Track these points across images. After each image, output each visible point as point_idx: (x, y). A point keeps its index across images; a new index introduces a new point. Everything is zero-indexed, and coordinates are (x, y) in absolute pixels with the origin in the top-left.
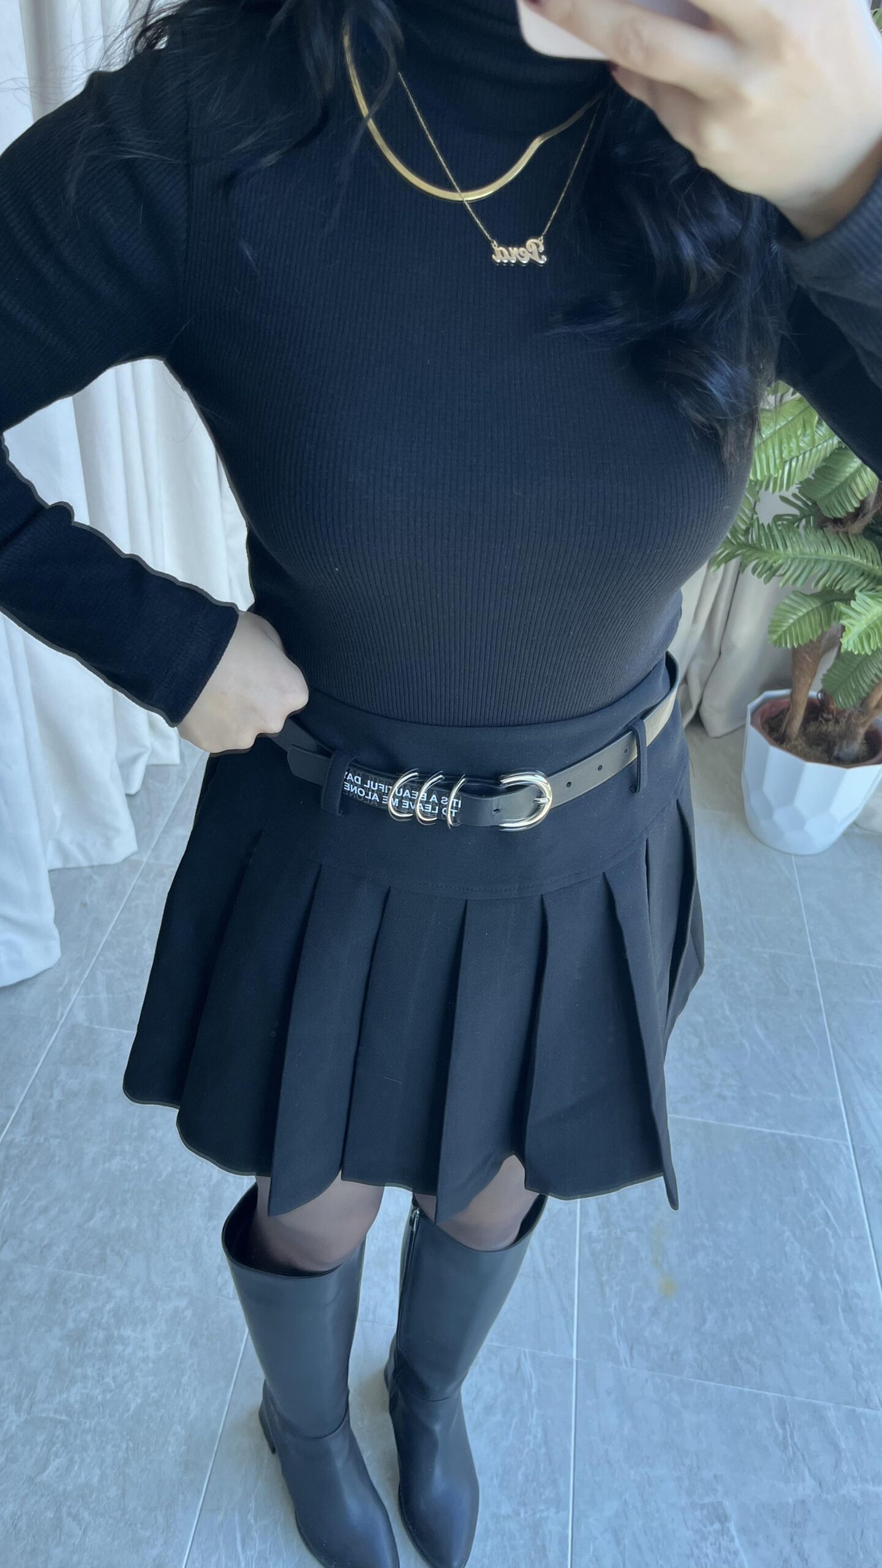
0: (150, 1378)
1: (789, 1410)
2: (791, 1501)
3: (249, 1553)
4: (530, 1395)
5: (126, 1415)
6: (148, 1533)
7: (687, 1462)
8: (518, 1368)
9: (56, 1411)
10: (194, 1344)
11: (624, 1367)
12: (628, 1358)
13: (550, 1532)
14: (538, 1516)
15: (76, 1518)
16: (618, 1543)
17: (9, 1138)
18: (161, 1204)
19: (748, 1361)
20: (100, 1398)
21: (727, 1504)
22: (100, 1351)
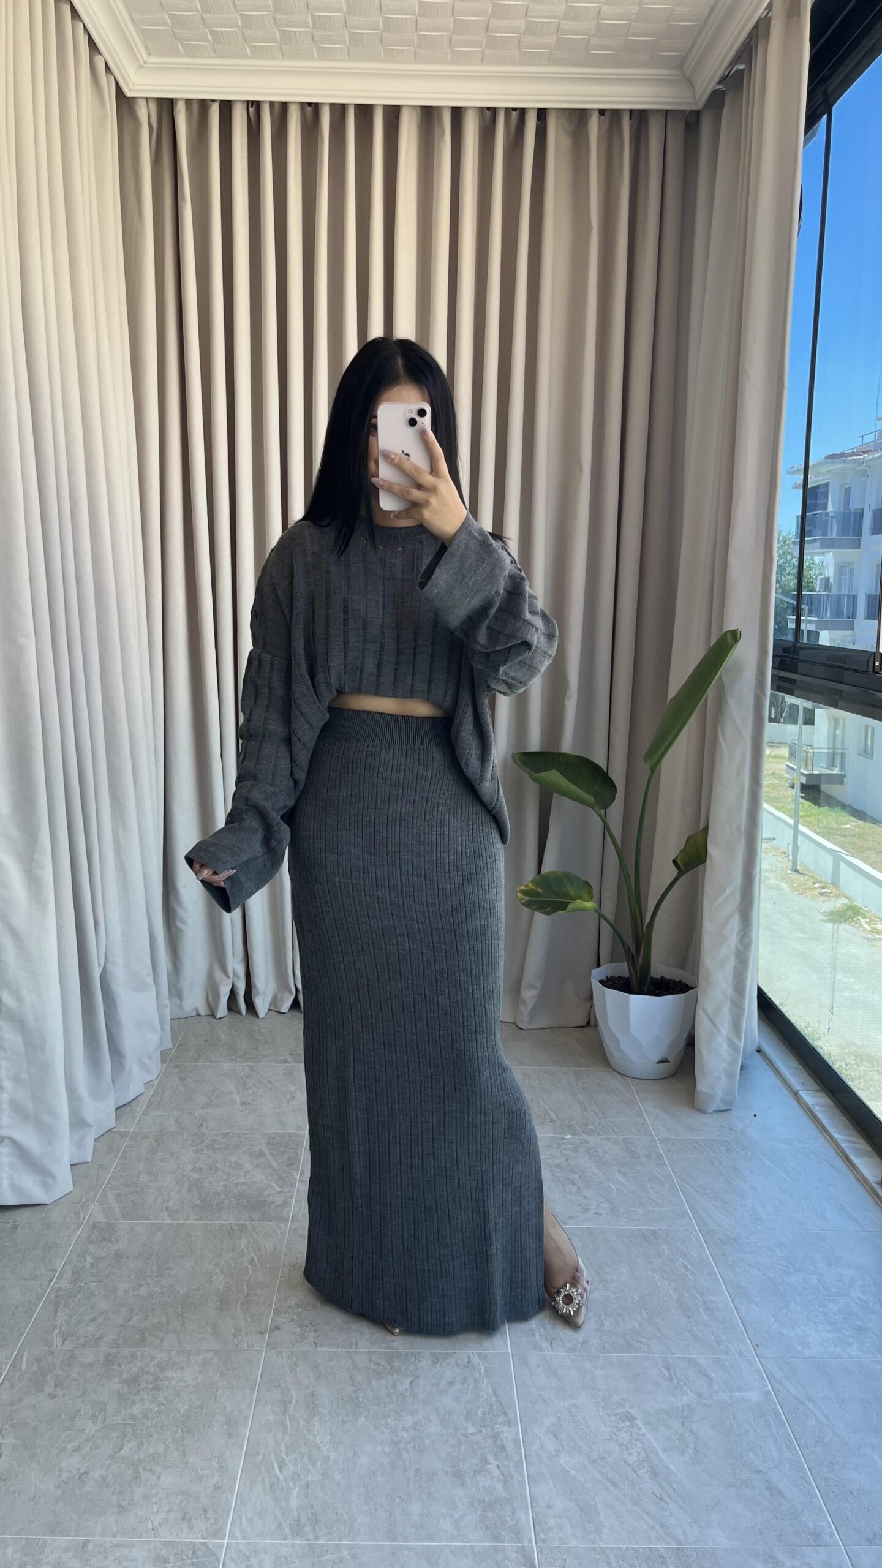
0: (193, 1395)
1: (671, 1361)
2: (680, 1406)
3: (285, 1473)
4: (480, 1373)
5: (178, 1415)
6: (207, 1472)
7: (601, 1394)
8: (469, 1362)
9: (124, 1420)
10: (222, 1374)
11: (547, 1353)
12: (550, 1349)
13: (506, 1438)
14: (496, 1431)
15: (150, 1471)
16: (557, 1439)
17: (57, 1286)
18: (182, 1308)
19: (638, 1341)
20: (156, 1409)
21: (633, 1412)
22: (151, 1386)
